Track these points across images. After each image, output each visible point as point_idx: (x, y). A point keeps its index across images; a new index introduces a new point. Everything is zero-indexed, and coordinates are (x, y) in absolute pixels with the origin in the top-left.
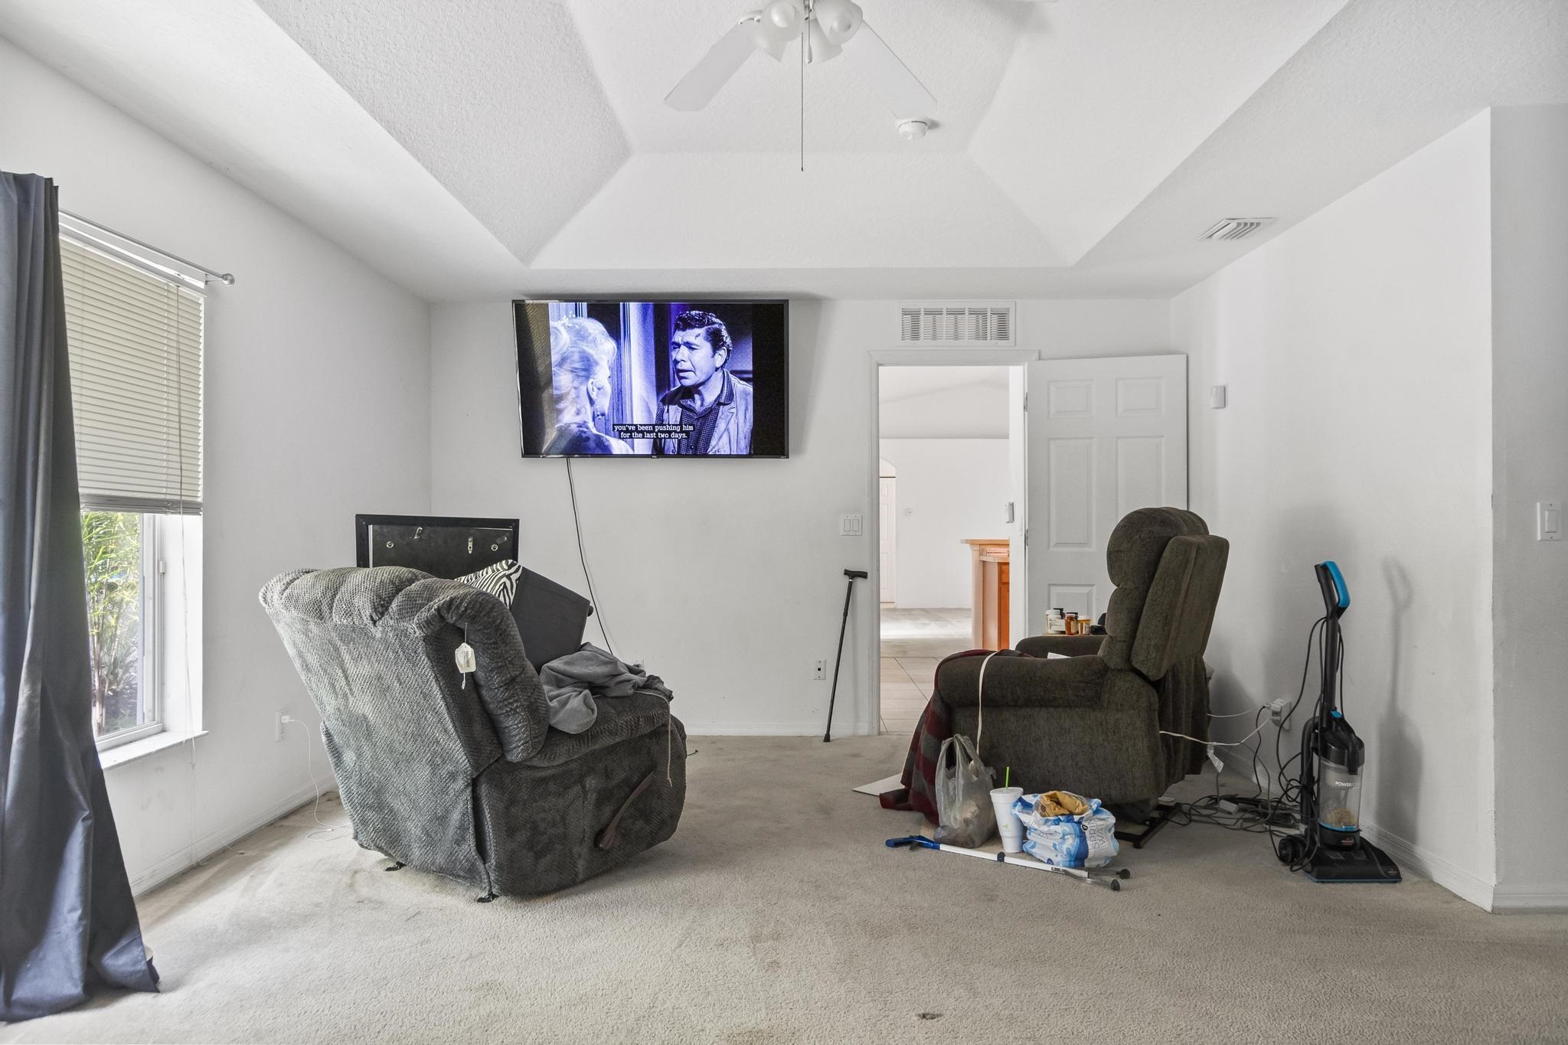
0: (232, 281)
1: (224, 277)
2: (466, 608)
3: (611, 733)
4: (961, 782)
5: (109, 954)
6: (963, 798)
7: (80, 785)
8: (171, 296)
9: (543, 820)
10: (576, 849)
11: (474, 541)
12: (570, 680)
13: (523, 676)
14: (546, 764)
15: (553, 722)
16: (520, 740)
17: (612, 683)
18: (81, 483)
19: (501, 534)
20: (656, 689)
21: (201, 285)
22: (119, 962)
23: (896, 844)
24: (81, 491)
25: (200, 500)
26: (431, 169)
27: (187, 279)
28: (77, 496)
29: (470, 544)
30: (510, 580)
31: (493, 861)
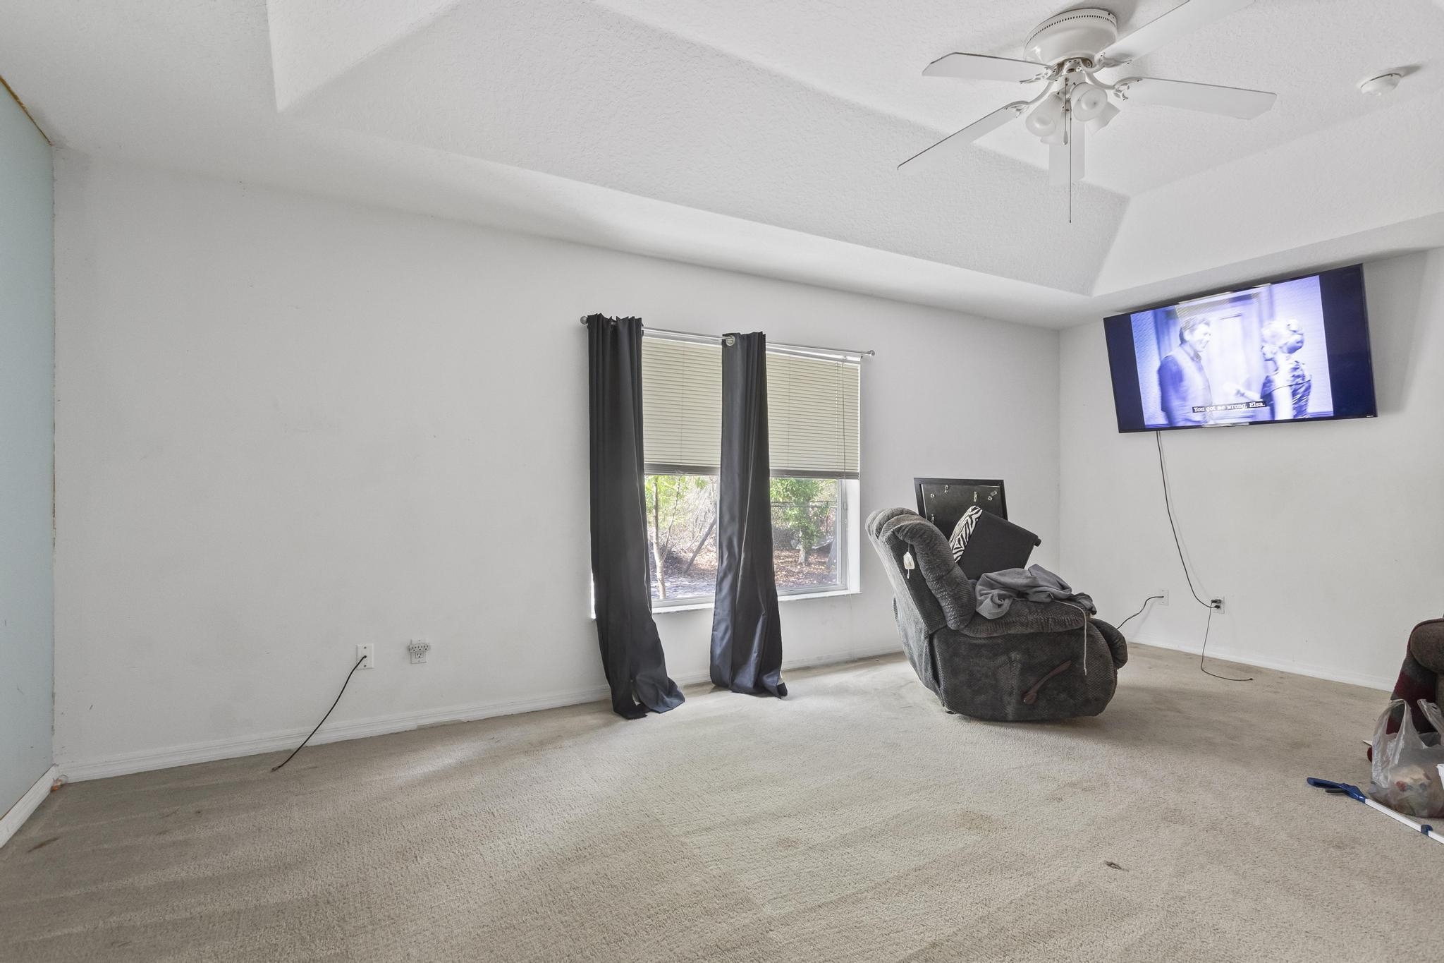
0: (873, 354)
1: (869, 353)
2: (907, 532)
3: (1022, 624)
4: (1401, 744)
5: (766, 676)
6: (1400, 760)
7: (763, 600)
8: (839, 369)
9: (978, 671)
10: (1006, 698)
11: (977, 493)
12: (1000, 586)
13: (948, 576)
14: (972, 635)
15: (978, 610)
16: (951, 616)
17: (1030, 591)
18: (770, 465)
19: (993, 490)
20: (1080, 603)
21: (858, 359)
22: (769, 681)
23: (1317, 783)
24: (770, 468)
25: (859, 471)
26: (958, 264)
27: (849, 358)
28: (769, 470)
29: (976, 496)
30: (971, 518)
31: (942, 687)
